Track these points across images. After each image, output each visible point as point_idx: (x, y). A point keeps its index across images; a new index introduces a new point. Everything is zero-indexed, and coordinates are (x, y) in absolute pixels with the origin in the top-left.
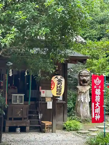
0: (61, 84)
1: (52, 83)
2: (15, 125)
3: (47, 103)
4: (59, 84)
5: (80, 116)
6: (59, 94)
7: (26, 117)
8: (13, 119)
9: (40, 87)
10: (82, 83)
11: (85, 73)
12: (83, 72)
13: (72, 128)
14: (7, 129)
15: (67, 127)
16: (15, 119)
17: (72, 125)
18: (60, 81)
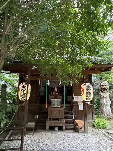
0: (90, 90)
1: (81, 89)
2: (53, 125)
3: (79, 106)
4: (88, 90)
5: (105, 115)
6: (89, 98)
7: (62, 118)
8: (52, 119)
9: (73, 94)
10: (103, 90)
11: (104, 84)
12: (103, 83)
13: (101, 127)
14: (47, 127)
15: (96, 125)
16: (54, 119)
17: (101, 124)
18: (88, 87)
